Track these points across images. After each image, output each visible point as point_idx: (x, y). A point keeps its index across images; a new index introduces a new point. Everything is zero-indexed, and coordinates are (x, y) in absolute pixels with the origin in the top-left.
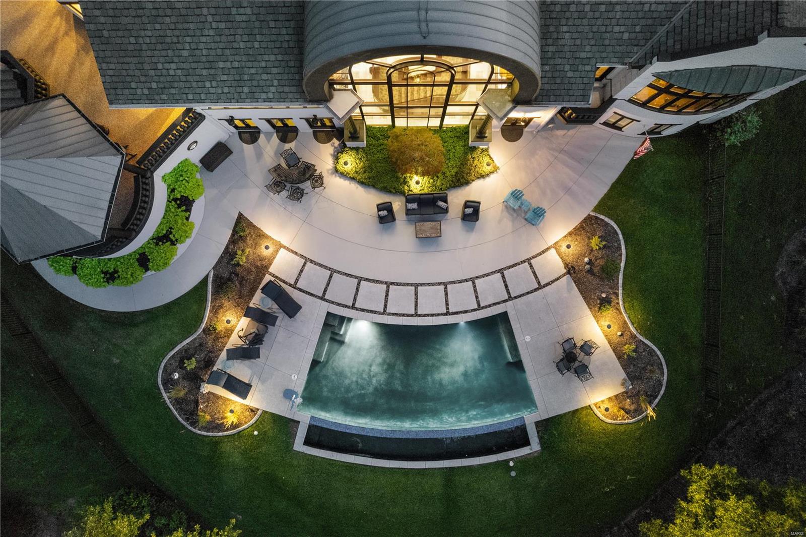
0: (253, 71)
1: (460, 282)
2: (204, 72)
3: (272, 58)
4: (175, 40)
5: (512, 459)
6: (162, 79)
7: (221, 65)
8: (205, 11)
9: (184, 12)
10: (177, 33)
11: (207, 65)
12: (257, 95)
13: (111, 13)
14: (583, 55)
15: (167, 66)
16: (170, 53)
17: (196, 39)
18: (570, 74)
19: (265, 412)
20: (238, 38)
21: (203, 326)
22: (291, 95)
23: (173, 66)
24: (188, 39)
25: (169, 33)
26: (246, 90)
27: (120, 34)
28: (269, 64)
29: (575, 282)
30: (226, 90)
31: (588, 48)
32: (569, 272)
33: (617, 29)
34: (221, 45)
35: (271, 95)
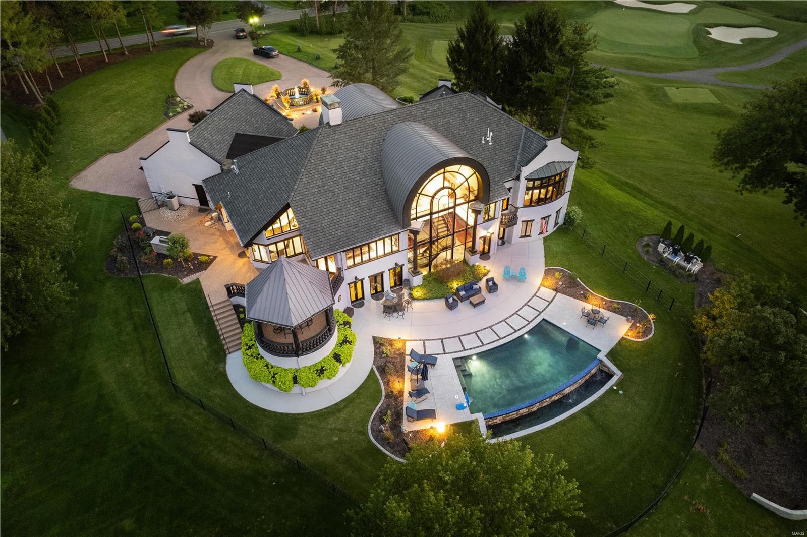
0: (375, 223)
1: (511, 316)
2: (354, 230)
3: (381, 216)
4: (338, 220)
5: (613, 385)
6: (336, 239)
7: (360, 225)
8: (349, 206)
9: (340, 208)
10: (338, 217)
11: (354, 227)
12: (379, 233)
13: (309, 217)
15: (336, 232)
16: (337, 226)
17: (347, 218)
18: (496, 187)
20: (365, 212)
21: (384, 394)
23: (339, 231)
24: (344, 218)
25: (335, 218)
26: (374, 232)
27: (314, 225)
28: (381, 219)
29: (564, 294)
30: (365, 235)
32: (557, 292)
33: (502, 168)
34: (358, 217)
35: (385, 231)
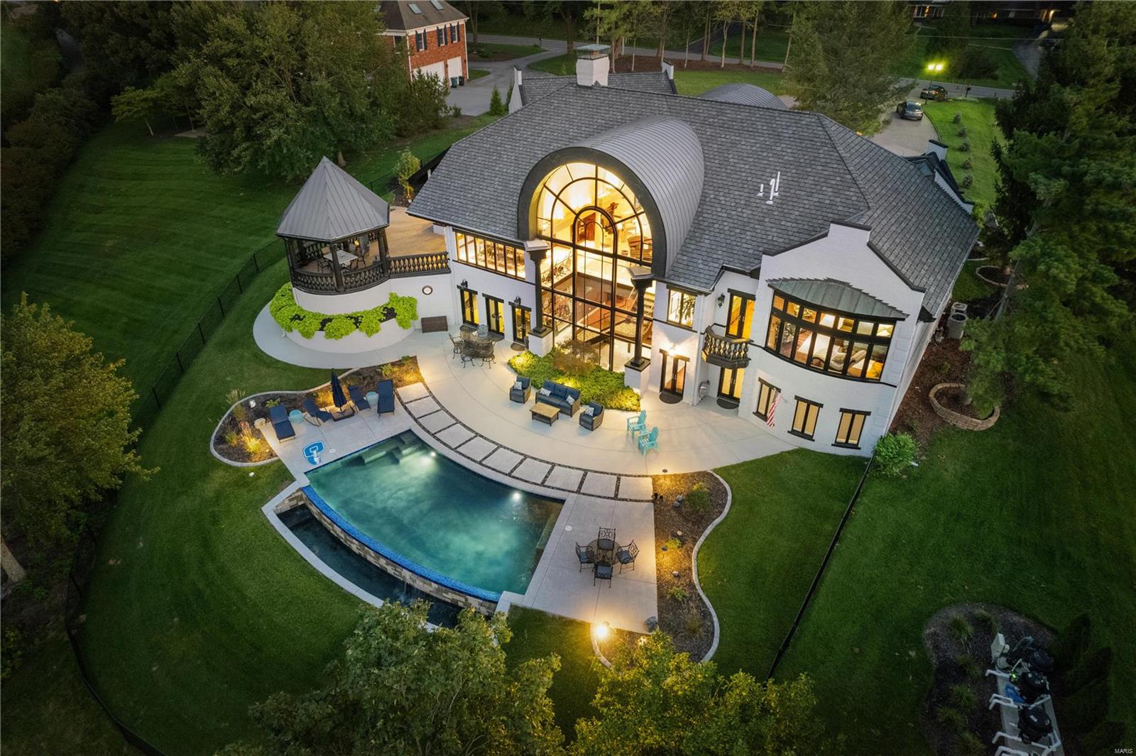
0: (498, 213)
1: (541, 461)
4: (470, 188)
7: (483, 206)
9: (486, 177)
10: (475, 185)
14: (715, 256)
16: (462, 194)
17: (481, 191)
18: (701, 266)
19: (279, 460)
21: (312, 390)
22: (509, 232)
23: (458, 200)
24: (477, 190)
25: (470, 185)
29: (655, 511)
31: (720, 252)
32: (654, 501)
33: (745, 246)
34: (492, 197)
